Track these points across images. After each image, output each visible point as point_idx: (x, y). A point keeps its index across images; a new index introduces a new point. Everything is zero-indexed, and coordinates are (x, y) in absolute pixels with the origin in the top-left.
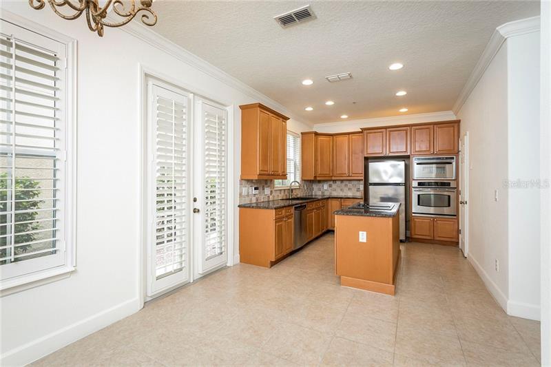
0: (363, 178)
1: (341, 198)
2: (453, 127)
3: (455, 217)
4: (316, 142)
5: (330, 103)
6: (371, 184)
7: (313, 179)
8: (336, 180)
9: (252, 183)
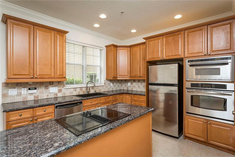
8: (135, 80)
9: (27, 85)
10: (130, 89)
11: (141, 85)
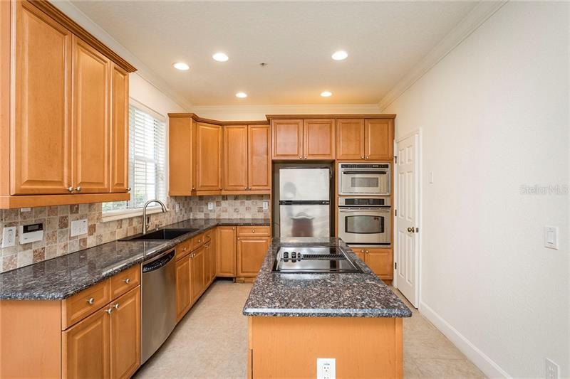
0: (270, 192)
1: (236, 225)
2: (388, 123)
3: (388, 246)
4: (196, 131)
5: (221, 57)
6: (281, 203)
7: (189, 194)
8: (227, 196)
9: (17, 215)
10: (213, 216)
11: (242, 207)
